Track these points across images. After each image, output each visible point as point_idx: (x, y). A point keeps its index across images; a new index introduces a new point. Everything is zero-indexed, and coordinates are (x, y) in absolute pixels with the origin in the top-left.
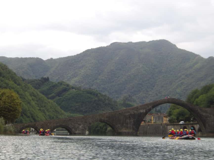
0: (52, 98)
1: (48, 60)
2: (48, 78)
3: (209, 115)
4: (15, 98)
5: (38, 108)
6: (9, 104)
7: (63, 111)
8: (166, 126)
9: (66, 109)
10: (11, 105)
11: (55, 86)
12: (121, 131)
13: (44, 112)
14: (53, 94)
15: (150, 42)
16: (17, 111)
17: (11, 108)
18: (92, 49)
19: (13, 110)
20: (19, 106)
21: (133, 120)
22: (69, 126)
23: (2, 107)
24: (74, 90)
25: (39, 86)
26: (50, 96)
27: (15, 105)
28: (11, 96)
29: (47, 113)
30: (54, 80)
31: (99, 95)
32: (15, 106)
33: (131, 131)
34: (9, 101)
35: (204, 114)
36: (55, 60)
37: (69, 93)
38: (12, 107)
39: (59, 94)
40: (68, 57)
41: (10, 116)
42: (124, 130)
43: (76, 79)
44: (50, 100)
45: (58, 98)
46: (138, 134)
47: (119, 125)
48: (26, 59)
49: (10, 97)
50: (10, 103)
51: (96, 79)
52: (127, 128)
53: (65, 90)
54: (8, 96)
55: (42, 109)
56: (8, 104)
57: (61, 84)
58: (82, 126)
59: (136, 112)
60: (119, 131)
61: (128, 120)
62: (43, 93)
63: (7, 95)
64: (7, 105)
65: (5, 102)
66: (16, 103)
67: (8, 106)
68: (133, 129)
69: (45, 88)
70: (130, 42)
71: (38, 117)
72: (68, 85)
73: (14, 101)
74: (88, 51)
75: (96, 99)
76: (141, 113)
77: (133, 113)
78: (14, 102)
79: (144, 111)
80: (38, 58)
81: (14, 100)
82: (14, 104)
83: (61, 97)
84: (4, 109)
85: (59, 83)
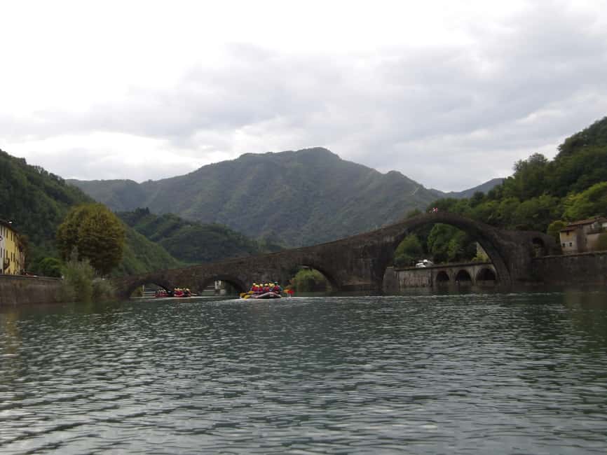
0: (156, 240)
1: (145, 183)
2: (147, 209)
3: (515, 245)
4: (112, 221)
5: (135, 256)
6: (98, 235)
7: (175, 260)
8: (395, 272)
9: (178, 255)
10: (103, 236)
11: (158, 221)
12: (350, 284)
13: (145, 261)
14: (157, 234)
15: (300, 151)
16: (117, 249)
17: (104, 243)
18: (212, 164)
19: (107, 246)
20: (120, 239)
21: (370, 260)
22: (239, 277)
23: (81, 241)
24: (189, 226)
25: (134, 221)
26: (151, 237)
27: (111, 235)
28: (102, 216)
29: (151, 264)
30: (156, 211)
31: (229, 232)
32: (111, 238)
33: (369, 282)
34: (98, 227)
35: (506, 243)
36: (156, 182)
37: (182, 230)
38: (105, 240)
39: (166, 234)
40: (176, 178)
41: (100, 261)
42: (356, 282)
43: (190, 211)
44: (152, 243)
45: (164, 239)
46: (384, 290)
47: (345, 271)
48: (110, 182)
49: (100, 220)
50: (101, 232)
51: (220, 210)
52: (361, 277)
53: (175, 227)
54: (94, 218)
55: (141, 256)
56: (95, 234)
57: (168, 217)
58: (266, 275)
59: (376, 242)
60: (345, 284)
61: (362, 259)
62: (140, 231)
63: (93, 215)
64: (93, 237)
65: (87, 230)
66: (113, 232)
67: (97, 239)
68: (372, 278)
69: (143, 224)
70: (269, 153)
71: (136, 270)
72: (179, 219)
73: (109, 227)
74: (206, 167)
75: (226, 239)
76: (387, 244)
77: (371, 244)
78: (110, 229)
79: (393, 239)
80: (128, 181)
81: (109, 225)
82: (110, 233)
83: (169, 238)
84: (86, 246)
85: (164, 216)
